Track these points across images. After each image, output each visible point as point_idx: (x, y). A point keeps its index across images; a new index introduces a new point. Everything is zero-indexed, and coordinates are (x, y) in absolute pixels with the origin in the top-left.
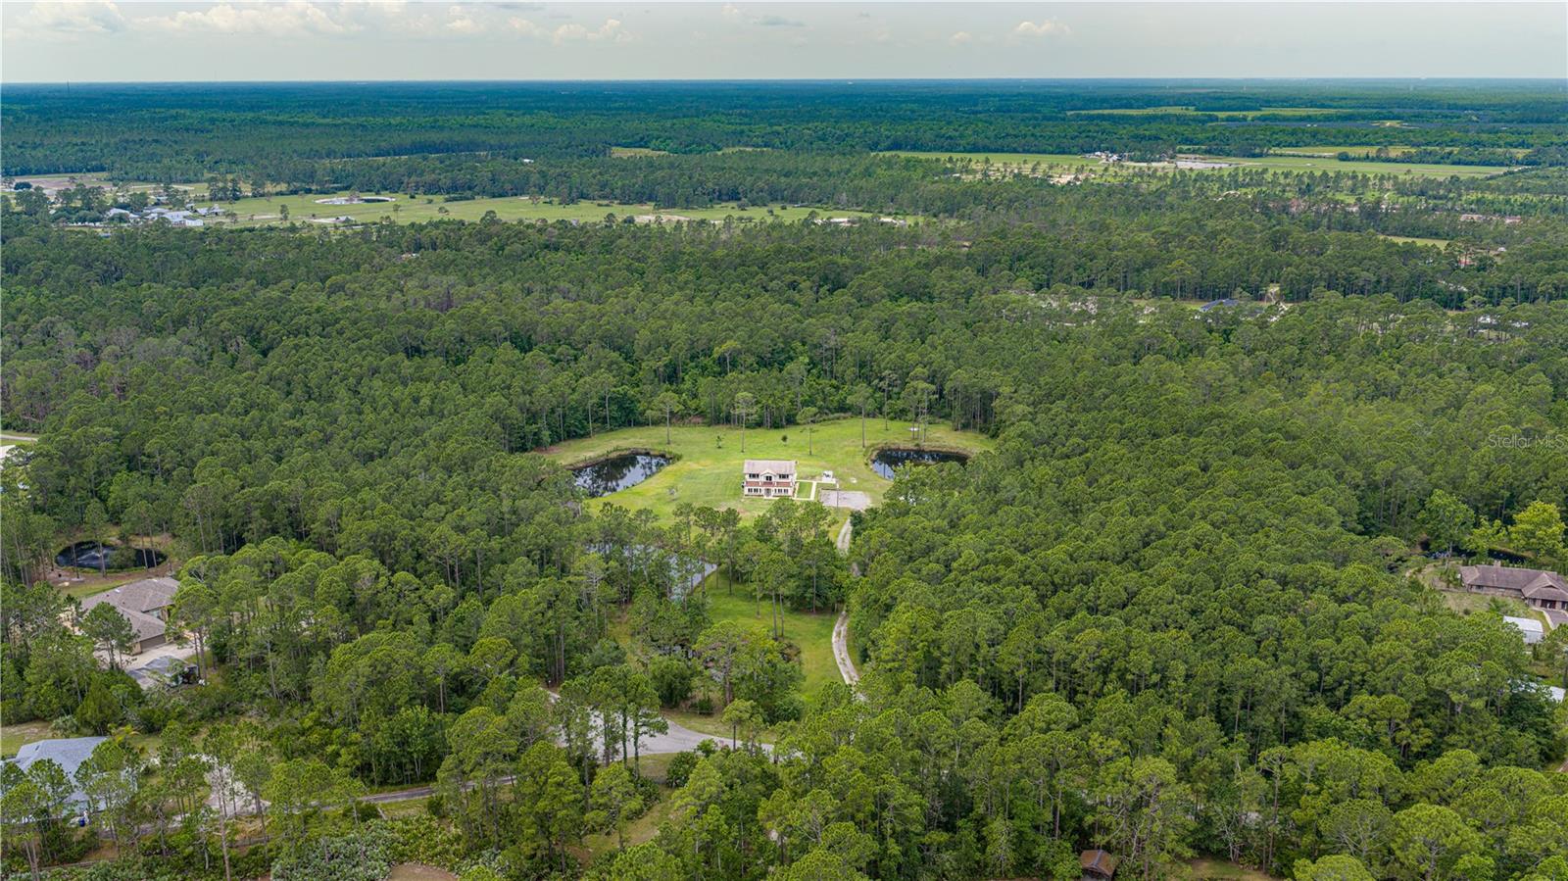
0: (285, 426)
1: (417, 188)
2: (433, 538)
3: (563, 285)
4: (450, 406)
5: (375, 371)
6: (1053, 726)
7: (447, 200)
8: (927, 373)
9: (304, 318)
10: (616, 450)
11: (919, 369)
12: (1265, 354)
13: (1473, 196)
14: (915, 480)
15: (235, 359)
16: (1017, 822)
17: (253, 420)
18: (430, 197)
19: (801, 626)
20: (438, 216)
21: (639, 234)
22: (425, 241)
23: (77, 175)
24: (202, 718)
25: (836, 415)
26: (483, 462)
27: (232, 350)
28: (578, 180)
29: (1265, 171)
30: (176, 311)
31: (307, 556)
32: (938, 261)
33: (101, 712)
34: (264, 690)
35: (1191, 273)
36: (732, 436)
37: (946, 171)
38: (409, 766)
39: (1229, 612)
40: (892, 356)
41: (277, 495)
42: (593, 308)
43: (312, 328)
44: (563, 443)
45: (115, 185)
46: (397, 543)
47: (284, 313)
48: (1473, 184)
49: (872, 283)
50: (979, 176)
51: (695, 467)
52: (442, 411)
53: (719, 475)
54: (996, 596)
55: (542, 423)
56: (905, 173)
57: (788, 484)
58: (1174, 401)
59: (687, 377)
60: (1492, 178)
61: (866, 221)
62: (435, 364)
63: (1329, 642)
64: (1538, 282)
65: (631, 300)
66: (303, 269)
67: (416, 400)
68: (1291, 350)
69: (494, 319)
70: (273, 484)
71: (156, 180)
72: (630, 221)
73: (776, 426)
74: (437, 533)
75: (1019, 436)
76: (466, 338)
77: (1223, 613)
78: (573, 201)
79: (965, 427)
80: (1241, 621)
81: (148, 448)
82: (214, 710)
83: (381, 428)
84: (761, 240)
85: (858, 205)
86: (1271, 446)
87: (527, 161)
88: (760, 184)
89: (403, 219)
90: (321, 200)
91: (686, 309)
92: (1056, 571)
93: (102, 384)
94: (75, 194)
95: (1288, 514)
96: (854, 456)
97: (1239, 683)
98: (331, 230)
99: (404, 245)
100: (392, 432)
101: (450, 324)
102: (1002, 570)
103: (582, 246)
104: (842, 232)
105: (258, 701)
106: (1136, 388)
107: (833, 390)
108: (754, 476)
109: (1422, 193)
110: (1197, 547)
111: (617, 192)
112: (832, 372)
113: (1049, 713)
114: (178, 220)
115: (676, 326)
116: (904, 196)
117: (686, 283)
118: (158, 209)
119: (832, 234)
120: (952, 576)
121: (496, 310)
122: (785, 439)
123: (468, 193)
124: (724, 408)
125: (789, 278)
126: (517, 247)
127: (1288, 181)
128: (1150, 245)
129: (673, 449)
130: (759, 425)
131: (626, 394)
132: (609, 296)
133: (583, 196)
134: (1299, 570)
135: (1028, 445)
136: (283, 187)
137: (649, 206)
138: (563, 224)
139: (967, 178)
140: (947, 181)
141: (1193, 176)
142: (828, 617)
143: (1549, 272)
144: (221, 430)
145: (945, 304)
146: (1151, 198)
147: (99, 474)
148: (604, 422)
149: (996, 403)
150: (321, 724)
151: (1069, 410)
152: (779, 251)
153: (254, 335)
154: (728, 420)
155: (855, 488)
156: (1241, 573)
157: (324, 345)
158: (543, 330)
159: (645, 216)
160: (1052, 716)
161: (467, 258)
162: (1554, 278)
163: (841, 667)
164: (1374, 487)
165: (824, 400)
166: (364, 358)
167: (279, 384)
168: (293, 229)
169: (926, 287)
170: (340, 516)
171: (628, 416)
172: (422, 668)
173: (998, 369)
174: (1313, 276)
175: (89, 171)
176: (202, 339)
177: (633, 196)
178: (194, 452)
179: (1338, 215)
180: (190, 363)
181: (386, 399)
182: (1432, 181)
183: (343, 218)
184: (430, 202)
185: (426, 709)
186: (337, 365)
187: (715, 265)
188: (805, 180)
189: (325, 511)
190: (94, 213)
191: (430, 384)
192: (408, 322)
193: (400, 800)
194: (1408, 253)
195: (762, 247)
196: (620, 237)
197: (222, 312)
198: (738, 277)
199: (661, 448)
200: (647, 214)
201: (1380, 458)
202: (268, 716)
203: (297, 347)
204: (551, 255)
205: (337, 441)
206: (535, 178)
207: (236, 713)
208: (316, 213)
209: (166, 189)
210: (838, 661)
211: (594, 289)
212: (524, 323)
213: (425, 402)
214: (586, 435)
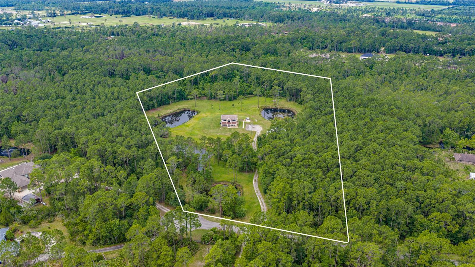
0: (69, 104)
1: (112, 12)
2: (119, 151)
3: (160, 49)
4: (124, 97)
5: (99, 83)
6: (335, 230)
7: (122, 17)
8: (278, 82)
9: (76, 63)
10: (179, 109)
11: (275, 81)
12: (385, 75)
13: (440, 16)
14: (279, 124)
15: (53, 78)
16: (323, 263)
17: (59, 102)
18: (117, 16)
19: (242, 178)
20: (119, 23)
21: (183, 30)
22: (115, 32)
23: (4, 8)
24: (42, 218)
25: (249, 96)
26: (135, 120)
27: (52, 75)
28: (163, 10)
29: (375, 7)
30: (34, 60)
31: (76, 159)
32: (279, 41)
33: (6, 220)
34: (63, 208)
35: (357, 44)
36: (216, 104)
37: (277, 7)
38: (113, 239)
39: (388, 179)
40: (267, 76)
41: (67, 133)
42: (169, 58)
43: (78, 67)
44: (161, 107)
45: (17, 11)
46: (107, 153)
47: (69, 61)
48: (439, 12)
49: (259, 49)
50: (288, 9)
51: (205, 115)
52: (122, 97)
53: (212, 119)
54: (309, 173)
55: (154, 101)
56: (265, 8)
57: (235, 123)
58: (358, 94)
59: (201, 83)
60: (444, 10)
61: (254, 25)
62: (119, 80)
63: (422, 192)
64: (465, 48)
65: (181, 55)
66: (76, 44)
67: (113, 93)
68: (393, 74)
69: (138, 63)
70: (65, 129)
71: (29, 10)
72: (180, 24)
73: (230, 100)
74: (120, 150)
75: (310, 107)
76: (129, 70)
77: (386, 180)
78: (162, 17)
79: (291, 100)
80: (391, 183)
81: (24, 114)
82: (46, 216)
83: (101, 105)
84: (222, 33)
85: (251, 18)
86: (392, 111)
87: (147, 3)
88: (220, 12)
89: (108, 24)
90: (82, 16)
91: (199, 59)
92: (328, 163)
93: (9, 88)
94: (3, 16)
95: (401, 139)
96: (255, 111)
97: (394, 208)
98: (85, 28)
99: (108, 33)
100: (105, 106)
101: (124, 66)
102: (311, 162)
103: (165, 34)
104: (247, 29)
105: (61, 211)
106: (346, 89)
107: (247, 87)
108: (224, 120)
109: (423, 15)
110: (374, 153)
111: (176, 14)
112: (247, 81)
113: (333, 225)
114: (36, 24)
115: (197, 65)
116: (265, 16)
117: (199, 48)
118: (30, 20)
119: (244, 30)
120: (293, 163)
121: (138, 59)
122: (233, 105)
123: (128, 15)
124: (213, 94)
125: (232, 47)
126: (144, 35)
127: (383, 11)
128: (344, 35)
129: (197, 109)
130: (225, 100)
131: (181, 90)
132: (175, 54)
133: (165, 15)
134: (409, 163)
135: (313, 110)
136: (70, 12)
137: (186, 19)
138: (159, 26)
139: (284, 9)
140: (278, 11)
141: (354, 8)
142: (251, 174)
143: (469, 44)
144: (48, 106)
145: (282, 57)
146: (342, 17)
147: (8, 122)
148: (175, 99)
149: (301, 94)
150: (83, 221)
151: (325, 97)
152: (228, 37)
153: (59, 69)
154: (214, 98)
155: (257, 123)
156: (390, 164)
157: (82, 73)
158: (153, 66)
159: (185, 23)
160: (335, 226)
161: (129, 39)
162: (470, 47)
163: (256, 193)
164: (425, 125)
165: (245, 91)
166: (95, 78)
167: (68, 88)
168: (73, 27)
169: (275, 50)
170: (88, 143)
171: (182, 97)
172: (116, 205)
173: (301, 81)
174: (395, 45)
175: (8, 6)
176: (42, 71)
177: (181, 16)
178: (39, 115)
179: (400, 23)
180: (38, 80)
181: (103, 94)
182: (427, 11)
183: (89, 23)
184: (117, 17)
185: (119, 219)
186: (87, 81)
187: (208, 42)
188: (234, 10)
189: (83, 140)
190: (9, 22)
191: (118, 88)
192: (110, 64)
193: (110, 250)
194: (424, 38)
195: (222, 35)
196: (177, 31)
197: (48, 61)
198: (216, 46)
199: (193, 108)
200: (185, 22)
201: (427, 116)
202: (65, 217)
203: (73, 74)
204: (155, 38)
205: (87, 110)
206: (149, 10)
207: (54, 216)
208: (80, 21)
209: (33, 13)
210: (256, 191)
211: (170, 51)
212: (148, 64)
213: (116, 94)
214: (169, 104)
